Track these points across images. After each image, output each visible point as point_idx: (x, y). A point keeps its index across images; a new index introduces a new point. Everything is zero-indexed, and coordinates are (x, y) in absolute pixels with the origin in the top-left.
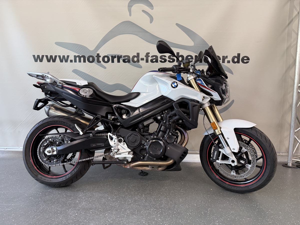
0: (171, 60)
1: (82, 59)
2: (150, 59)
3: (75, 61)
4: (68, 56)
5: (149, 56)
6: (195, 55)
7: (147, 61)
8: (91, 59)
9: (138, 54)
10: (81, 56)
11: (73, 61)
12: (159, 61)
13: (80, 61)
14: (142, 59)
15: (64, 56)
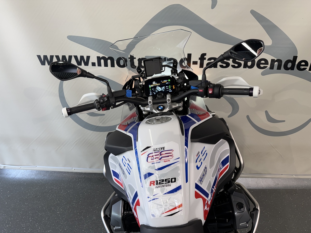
0: (236, 65)
1: (109, 61)
2: (206, 62)
3: (100, 65)
4: (88, 58)
5: (205, 59)
6: (272, 60)
7: (201, 66)
8: (122, 63)
9: (189, 55)
10: (107, 57)
11: (97, 64)
12: (218, 66)
13: (106, 65)
14: (195, 63)
15: (82, 57)
